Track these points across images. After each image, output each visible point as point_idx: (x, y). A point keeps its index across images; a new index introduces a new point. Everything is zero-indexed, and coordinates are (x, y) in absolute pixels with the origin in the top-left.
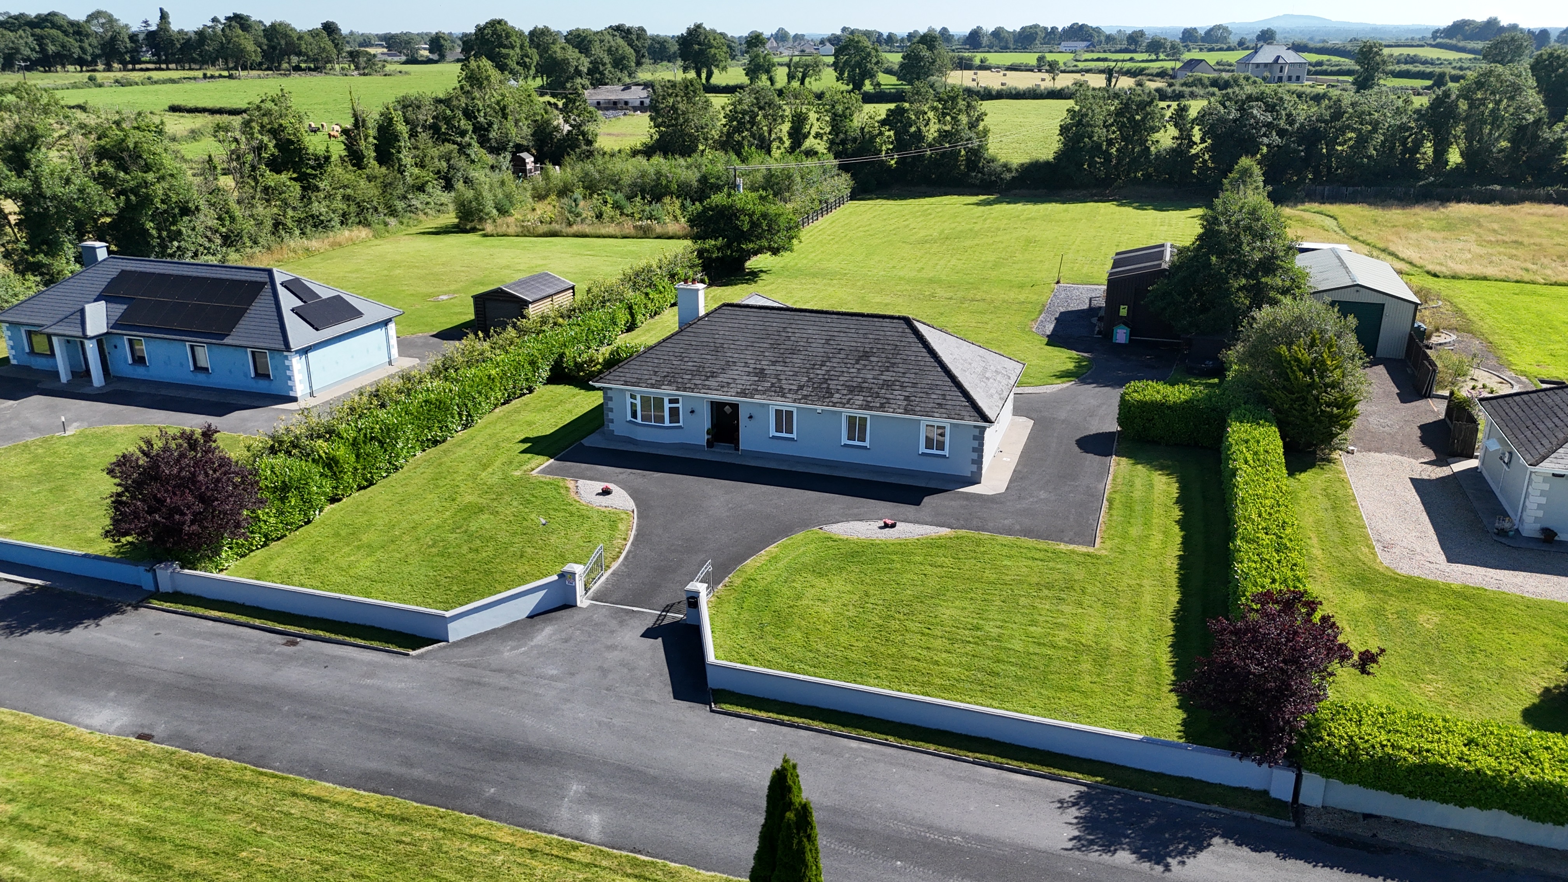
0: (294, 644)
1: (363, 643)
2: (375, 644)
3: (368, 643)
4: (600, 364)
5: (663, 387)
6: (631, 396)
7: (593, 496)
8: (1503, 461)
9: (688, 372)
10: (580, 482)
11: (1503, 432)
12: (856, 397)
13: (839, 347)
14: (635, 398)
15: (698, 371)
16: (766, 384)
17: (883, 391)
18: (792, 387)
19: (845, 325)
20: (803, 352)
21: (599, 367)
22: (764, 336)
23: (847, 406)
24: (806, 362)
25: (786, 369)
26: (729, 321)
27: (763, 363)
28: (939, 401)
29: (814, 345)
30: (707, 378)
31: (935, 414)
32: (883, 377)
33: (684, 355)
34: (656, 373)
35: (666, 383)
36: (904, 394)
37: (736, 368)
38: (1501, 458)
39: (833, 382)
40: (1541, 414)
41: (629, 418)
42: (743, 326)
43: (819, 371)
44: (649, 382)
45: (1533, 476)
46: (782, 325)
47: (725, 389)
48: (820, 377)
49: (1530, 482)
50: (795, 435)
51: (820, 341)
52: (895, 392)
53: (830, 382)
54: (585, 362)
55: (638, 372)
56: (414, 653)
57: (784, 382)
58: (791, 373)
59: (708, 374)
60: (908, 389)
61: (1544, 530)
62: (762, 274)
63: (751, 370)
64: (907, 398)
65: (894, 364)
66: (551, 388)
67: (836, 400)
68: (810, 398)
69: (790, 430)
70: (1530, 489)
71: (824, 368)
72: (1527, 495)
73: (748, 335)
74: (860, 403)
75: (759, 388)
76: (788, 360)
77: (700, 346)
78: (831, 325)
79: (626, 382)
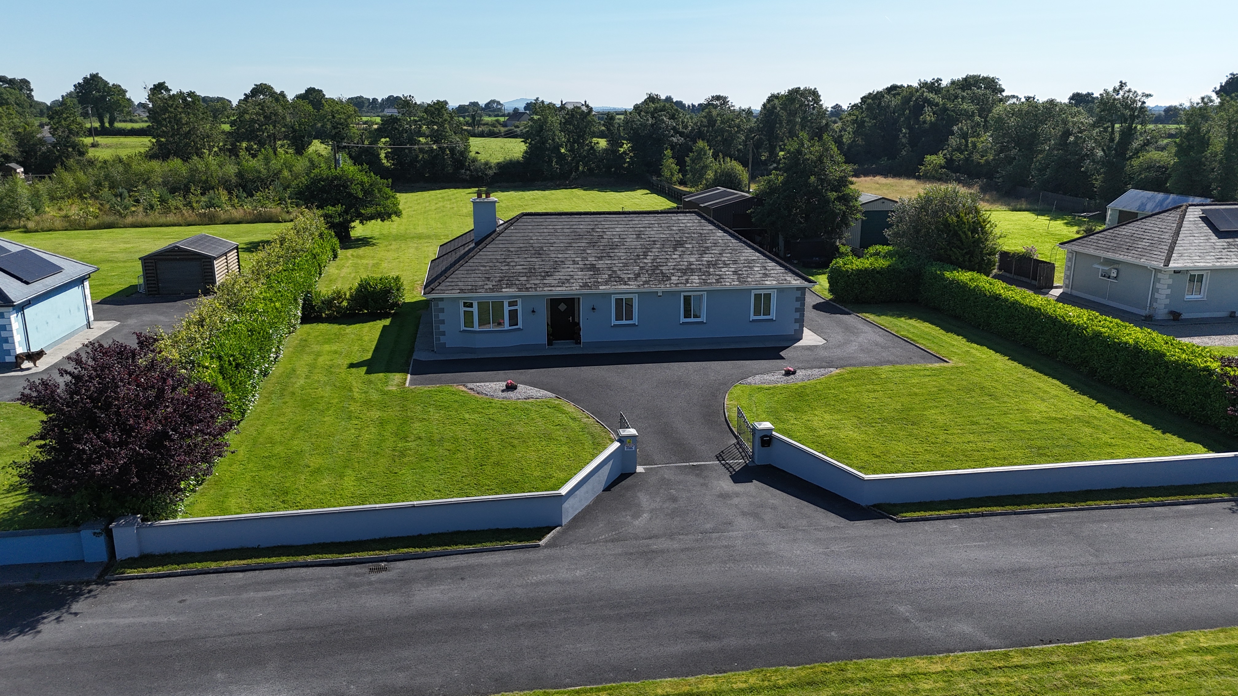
0: (385, 569)
1: (471, 548)
2: (489, 545)
3: (479, 546)
4: (347, 300)
5: (504, 290)
6: (465, 304)
7: (500, 393)
8: (1109, 277)
9: (521, 275)
10: (470, 385)
11: (1110, 255)
12: (692, 277)
13: (651, 239)
14: (471, 305)
15: (531, 272)
16: (604, 277)
17: (711, 270)
18: (630, 276)
19: (646, 222)
20: (622, 247)
21: (345, 304)
22: (577, 237)
23: (688, 285)
24: (629, 254)
25: (614, 262)
26: (536, 227)
27: (590, 259)
28: (763, 272)
29: (628, 240)
30: (544, 278)
31: (766, 282)
32: (705, 259)
33: (508, 260)
34: (488, 279)
35: (504, 286)
36: (730, 269)
37: (567, 266)
38: (1104, 276)
39: (664, 268)
40: (1127, 240)
41: (463, 328)
42: (552, 231)
43: (645, 261)
44: (486, 287)
45: (1159, 275)
46: (589, 227)
47: (567, 285)
48: (650, 265)
49: (1157, 280)
50: (635, 321)
51: (632, 236)
52: (723, 270)
53: (661, 268)
54: (334, 299)
55: (469, 280)
56: (542, 543)
57: (619, 272)
58: (621, 265)
59: (543, 274)
60: (731, 266)
61: (1172, 313)
62: (370, 240)
63: (582, 266)
64: (735, 273)
65: (708, 247)
66: (307, 327)
67: (675, 282)
68: (651, 283)
69: (630, 317)
70: (1158, 286)
71: (648, 257)
72: (1155, 290)
73: (561, 238)
74: (697, 281)
75: (599, 280)
76: (612, 255)
77: (520, 251)
78: (634, 222)
79: (462, 291)
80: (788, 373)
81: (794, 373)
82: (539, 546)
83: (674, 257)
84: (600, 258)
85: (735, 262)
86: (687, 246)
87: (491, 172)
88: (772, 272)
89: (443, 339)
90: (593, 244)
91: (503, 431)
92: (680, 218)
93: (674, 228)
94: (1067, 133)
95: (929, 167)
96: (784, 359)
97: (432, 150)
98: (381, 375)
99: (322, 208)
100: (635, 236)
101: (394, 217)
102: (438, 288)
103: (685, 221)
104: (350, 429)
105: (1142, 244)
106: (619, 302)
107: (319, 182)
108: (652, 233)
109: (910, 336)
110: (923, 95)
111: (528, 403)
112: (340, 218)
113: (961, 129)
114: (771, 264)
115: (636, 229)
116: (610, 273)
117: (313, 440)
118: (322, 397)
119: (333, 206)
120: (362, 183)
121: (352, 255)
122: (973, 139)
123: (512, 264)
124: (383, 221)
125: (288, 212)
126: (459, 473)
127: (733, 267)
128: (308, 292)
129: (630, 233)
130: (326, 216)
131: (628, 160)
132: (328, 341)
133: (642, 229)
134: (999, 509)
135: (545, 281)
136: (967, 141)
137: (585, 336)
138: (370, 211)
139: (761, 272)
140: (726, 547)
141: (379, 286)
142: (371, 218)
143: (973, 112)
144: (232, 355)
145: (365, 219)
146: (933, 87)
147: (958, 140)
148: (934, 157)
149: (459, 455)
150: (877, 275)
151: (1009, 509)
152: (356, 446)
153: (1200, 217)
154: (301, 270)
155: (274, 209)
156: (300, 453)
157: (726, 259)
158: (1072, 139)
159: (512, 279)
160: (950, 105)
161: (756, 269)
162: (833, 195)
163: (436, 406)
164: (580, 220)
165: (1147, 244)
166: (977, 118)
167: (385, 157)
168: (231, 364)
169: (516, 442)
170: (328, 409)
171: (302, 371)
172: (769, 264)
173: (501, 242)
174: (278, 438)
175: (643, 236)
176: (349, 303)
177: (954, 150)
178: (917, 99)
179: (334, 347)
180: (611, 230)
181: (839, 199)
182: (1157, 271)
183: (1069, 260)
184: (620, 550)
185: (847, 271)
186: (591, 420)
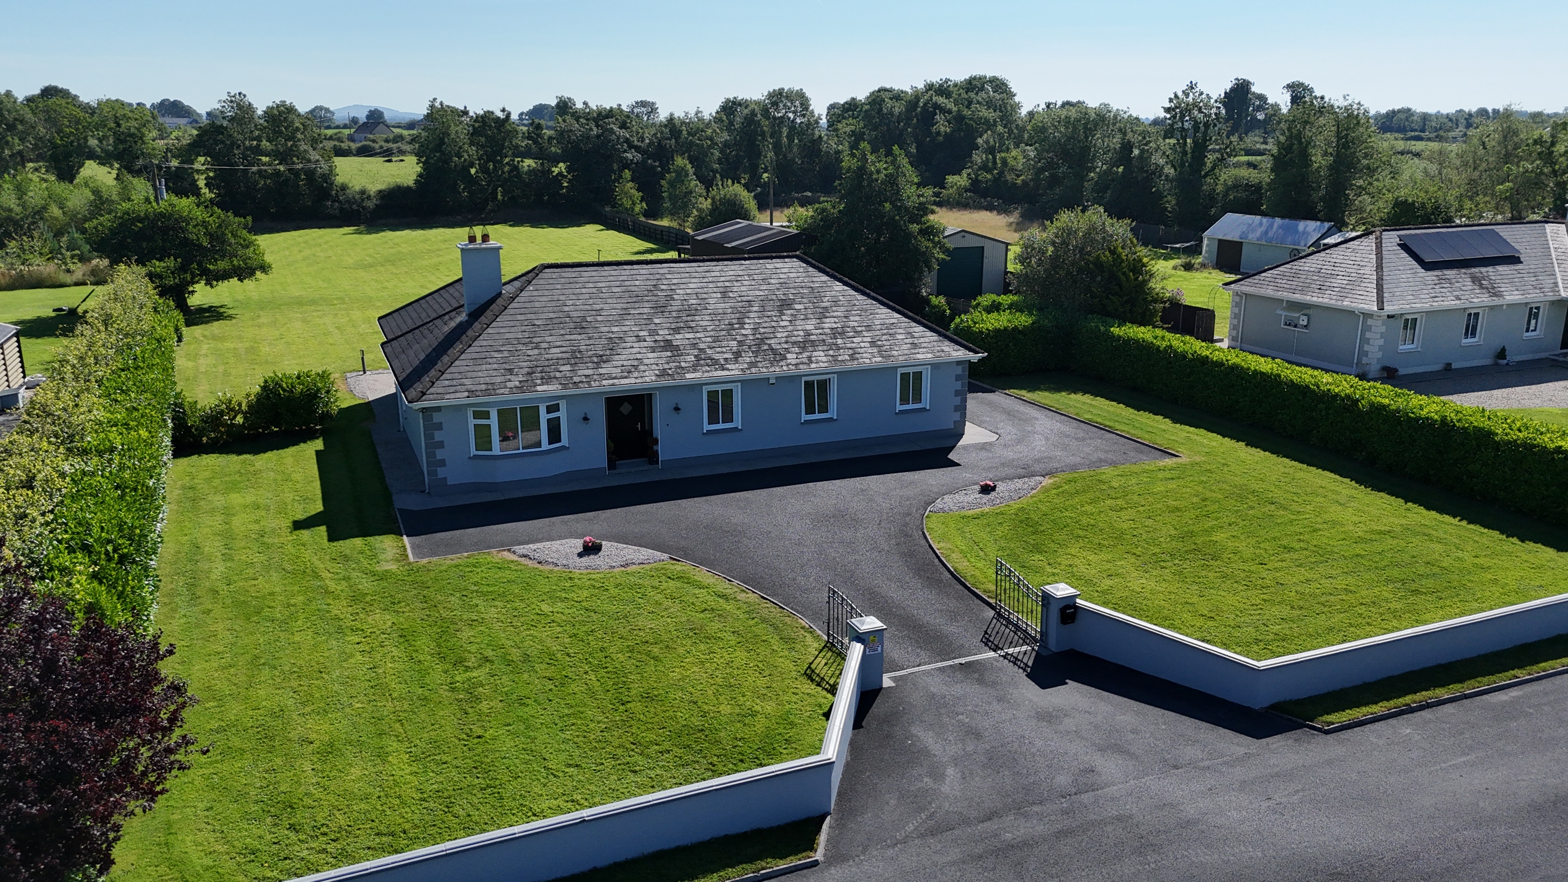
4: (243, 413)
5: (539, 388)
6: (477, 415)
7: (578, 560)
8: (1295, 326)
9: (561, 362)
10: (521, 549)
11: (1298, 297)
12: (815, 354)
13: (744, 299)
14: (486, 415)
15: (575, 357)
16: (688, 358)
17: (840, 341)
18: (726, 356)
19: (731, 273)
20: (704, 312)
21: (239, 419)
22: (634, 299)
23: (813, 366)
24: (717, 323)
25: (698, 335)
26: (567, 286)
27: (661, 332)
28: (910, 341)
29: (711, 301)
30: (598, 365)
31: (919, 356)
32: (826, 325)
33: (535, 340)
34: (511, 371)
35: (539, 382)
36: (865, 339)
37: (629, 345)
38: (1289, 325)
39: (772, 341)
40: (1315, 278)
41: (473, 452)
42: (594, 290)
43: (743, 331)
44: (509, 384)
45: (1370, 322)
46: (649, 283)
47: (636, 374)
48: (751, 337)
49: (1367, 328)
50: (737, 422)
51: (715, 295)
52: (855, 340)
53: (768, 342)
54: (222, 413)
55: (480, 374)
56: (819, 855)
57: (709, 351)
58: (709, 339)
59: (595, 360)
60: (865, 334)
61: (1385, 369)
62: (222, 310)
63: (652, 344)
64: (873, 344)
65: (825, 308)
66: (184, 462)
67: (794, 362)
68: (760, 365)
69: (729, 418)
70: (1368, 335)
71: (746, 326)
72: (1365, 341)
73: (610, 301)
74: (824, 359)
75: (683, 364)
76: (693, 324)
77: (551, 325)
78: (713, 274)
79: (472, 393)
80: (986, 490)
81: (994, 488)
82: (815, 863)
83: (783, 324)
84: (677, 330)
85: (869, 328)
86: (797, 307)
87: (370, 204)
88: (922, 340)
89: (441, 472)
90: (660, 309)
91: (623, 631)
92: (778, 266)
93: (772, 281)
94: (1127, 147)
95: (951, 191)
96: (958, 465)
97: (278, 173)
98: (358, 542)
99: (144, 265)
100: (719, 295)
101: (258, 274)
102: (432, 390)
103: (786, 270)
104: (351, 656)
105: (1337, 282)
106: (712, 395)
107: (133, 224)
108: (743, 289)
109: (1099, 420)
110: (931, 100)
111: (633, 574)
112: (175, 278)
113: (987, 142)
114: (919, 329)
115: (719, 284)
116: (696, 352)
117: (294, 684)
118: (272, 594)
119: (160, 260)
120: (204, 224)
121: (204, 336)
122: (1003, 155)
123: (544, 345)
124: (240, 280)
125: (68, 271)
126: (592, 725)
127: (868, 336)
128: (176, 404)
129: (711, 290)
130: (151, 276)
131: (566, 184)
132: (233, 487)
133: (727, 284)
134: (1442, 693)
135: (602, 371)
136: (994, 158)
137: (665, 451)
138: (222, 265)
139: (907, 341)
140: (1119, 819)
141: (299, 388)
142: (224, 276)
143: (995, 120)
144: (109, 541)
145: (213, 278)
146: (942, 89)
147: (984, 156)
148: (956, 178)
149: (573, 687)
150: (1020, 336)
151: (1456, 689)
152: (379, 688)
153: (1399, 245)
154: (151, 367)
155: (42, 267)
156: (279, 713)
157: (856, 324)
158: (1136, 152)
159: (547, 369)
160: (966, 112)
161: (899, 337)
162: (915, 228)
163: (484, 594)
164: (632, 272)
165: (1345, 282)
166: (1000, 129)
167: (206, 185)
168: (109, 559)
169: (656, 650)
170: (293, 617)
171: (212, 547)
172: (916, 329)
173: (518, 311)
174: (225, 688)
175: (731, 295)
176: (245, 418)
177: (980, 168)
178: (925, 104)
179: (250, 498)
180: (682, 286)
181: (922, 232)
182: (1367, 315)
183: (1237, 305)
184: (955, 854)
185: (981, 332)
186: (750, 595)
